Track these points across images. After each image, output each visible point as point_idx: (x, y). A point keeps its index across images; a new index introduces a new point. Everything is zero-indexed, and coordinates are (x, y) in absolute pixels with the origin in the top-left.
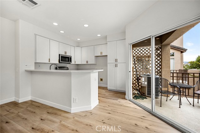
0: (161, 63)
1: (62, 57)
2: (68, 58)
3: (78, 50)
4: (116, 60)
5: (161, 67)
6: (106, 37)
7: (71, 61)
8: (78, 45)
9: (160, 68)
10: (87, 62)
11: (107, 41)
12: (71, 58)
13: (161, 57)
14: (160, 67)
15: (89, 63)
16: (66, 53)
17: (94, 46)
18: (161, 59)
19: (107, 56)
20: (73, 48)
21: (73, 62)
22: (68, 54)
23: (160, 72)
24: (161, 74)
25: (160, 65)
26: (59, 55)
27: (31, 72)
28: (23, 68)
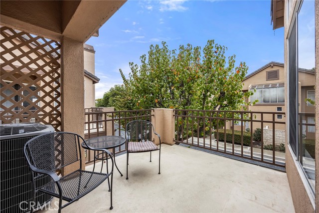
0: (62, 90)
5: (62, 100)
9: (57, 102)
13: (62, 71)
14: (59, 99)
18: (61, 76)
23: (60, 114)
24: (62, 119)
25: (59, 95)
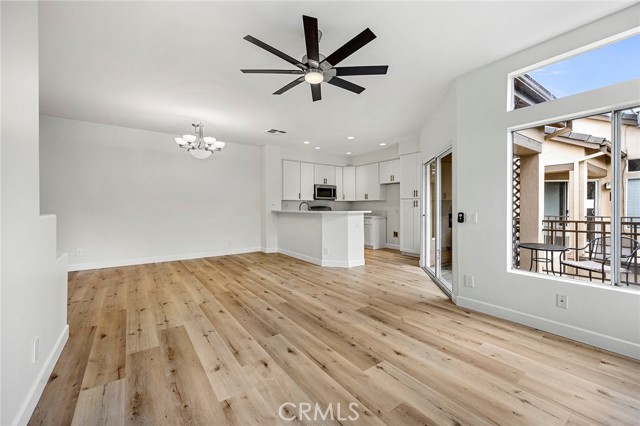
1: (319, 189)
2: (330, 190)
3: (350, 172)
4: (415, 193)
7: (335, 195)
8: (350, 162)
10: (366, 197)
11: (399, 154)
12: (335, 190)
15: (369, 199)
16: (325, 180)
17: (379, 163)
19: (400, 183)
20: (339, 170)
21: (339, 198)
22: (330, 183)
26: (315, 186)
27: (277, 214)
28: (269, 209)
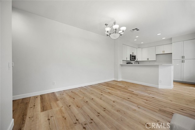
1: (132, 56)
4: (183, 57)
6: (171, 39)
7: (135, 59)
10: (148, 59)
11: (172, 42)
12: (136, 57)
16: (133, 53)
17: (155, 46)
19: (172, 53)
20: (136, 49)
26: (130, 55)
27: (122, 65)
28: (119, 63)
